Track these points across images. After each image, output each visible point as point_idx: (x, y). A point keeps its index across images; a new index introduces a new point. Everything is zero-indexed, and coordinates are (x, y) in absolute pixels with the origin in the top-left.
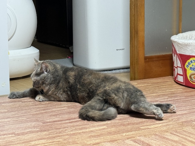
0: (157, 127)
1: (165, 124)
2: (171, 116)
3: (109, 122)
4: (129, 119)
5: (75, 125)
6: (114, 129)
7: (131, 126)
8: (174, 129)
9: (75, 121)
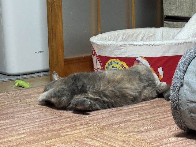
0: (78, 133)
1: (86, 129)
2: (92, 120)
3: (28, 130)
4: (49, 126)
6: (33, 138)
7: (51, 133)
8: (94, 134)
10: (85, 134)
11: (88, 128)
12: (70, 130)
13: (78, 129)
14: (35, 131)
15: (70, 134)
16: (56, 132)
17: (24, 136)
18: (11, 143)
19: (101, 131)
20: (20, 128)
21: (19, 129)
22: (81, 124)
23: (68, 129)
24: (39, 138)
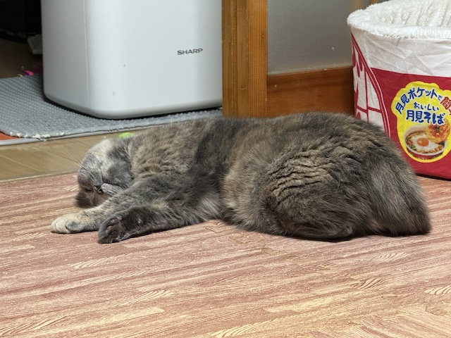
0: (319, 308)
1: (342, 296)
2: (360, 269)
3: (168, 294)
4: (230, 283)
5: (61, 305)
6: (185, 318)
7: (239, 305)
8: (371, 315)
9: (62, 292)
10: (342, 312)
11: (350, 293)
12: (295, 297)
13: (319, 296)
14: (190, 296)
15: (295, 310)
16: (253, 303)
17: (157, 310)
19: (390, 307)
20: (145, 285)
21: (140, 290)
22: (328, 280)
23: (288, 294)
24: (203, 320)
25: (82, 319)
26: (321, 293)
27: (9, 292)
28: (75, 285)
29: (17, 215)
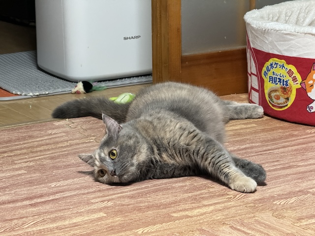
0: (205, 213)
1: (220, 205)
3: (110, 204)
4: (149, 197)
5: (41, 211)
6: (119, 220)
7: (154, 211)
8: (237, 218)
9: (43, 202)
10: (219, 216)
11: (226, 204)
12: (190, 206)
13: (206, 206)
14: (123, 205)
15: (189, 215)
16: (164, 210)
17: (102, 214)
18: (77, 230)
19: (250, 213)
20: (94, 198)
21: (92, 201)
22: (212, 195)
23: (186, 204)
24: (131, 221)
25: (54, 220)
26: (207, 204)
27: (9, 202)
28: (51, 198)
29: (16, 150)
